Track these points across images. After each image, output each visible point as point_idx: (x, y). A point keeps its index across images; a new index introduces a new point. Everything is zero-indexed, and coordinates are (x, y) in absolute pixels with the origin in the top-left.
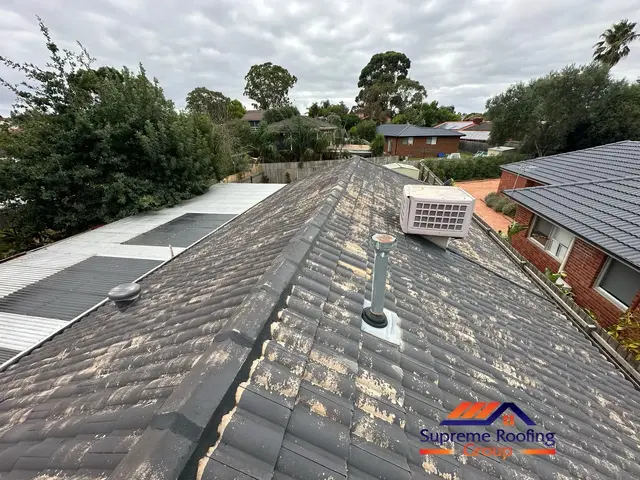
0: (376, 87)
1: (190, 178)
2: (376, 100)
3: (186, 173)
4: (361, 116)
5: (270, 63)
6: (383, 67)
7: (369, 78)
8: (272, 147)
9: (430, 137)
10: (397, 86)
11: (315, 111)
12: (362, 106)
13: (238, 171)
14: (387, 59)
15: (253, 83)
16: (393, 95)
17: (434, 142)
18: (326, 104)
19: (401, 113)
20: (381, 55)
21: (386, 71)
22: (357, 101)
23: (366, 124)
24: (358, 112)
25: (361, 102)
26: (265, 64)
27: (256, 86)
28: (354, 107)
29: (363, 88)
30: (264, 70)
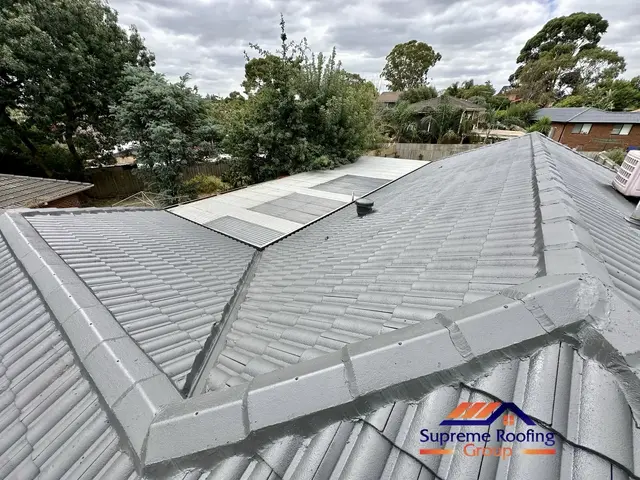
0: (543, 62)
1: (348, 146)
2: (539, 78)
3: (347, 142)
4: (512, 98)
5: (415, 41)
6: (561, 35)
7: (535, 51)
8: (412, 127)
9: (621, 125)
10: (578, 58)
11: (453, 91)
12: (517, 86)
13: (376, 148)
14: (569, 24)
15: (394, 63)
16: (568, 71)
17: (625, 132)
18: (469, 85)
19: (573, 93)
20: (561, 19)
21: (563, 40)
22: (511, 79)
23: (523, 107)
24: (509, 94)
25: (515, 82)
26: (410, 43)
27: (396, 66)
28: (505, 87)
29: (523, 64)
30: (408, 49)
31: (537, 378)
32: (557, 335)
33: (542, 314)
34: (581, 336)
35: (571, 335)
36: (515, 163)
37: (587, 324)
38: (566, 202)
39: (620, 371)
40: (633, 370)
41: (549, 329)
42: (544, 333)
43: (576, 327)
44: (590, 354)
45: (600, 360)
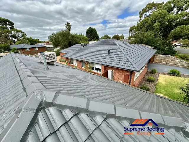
9: (35, 48)
17: (37, 49)
31: (42, 126)
32: (38, 110)
33: (30, 109)
34: (44, 105)
35: (41, 107)
36: (9, 64)
37: (42, 102)
38: (26, 71)
39: (54, 105)
40: (55, 103)
41: (35, 111)
42: (34, 113)
43: (41, 104)
44: (48, 107)
45: (50, 106)
